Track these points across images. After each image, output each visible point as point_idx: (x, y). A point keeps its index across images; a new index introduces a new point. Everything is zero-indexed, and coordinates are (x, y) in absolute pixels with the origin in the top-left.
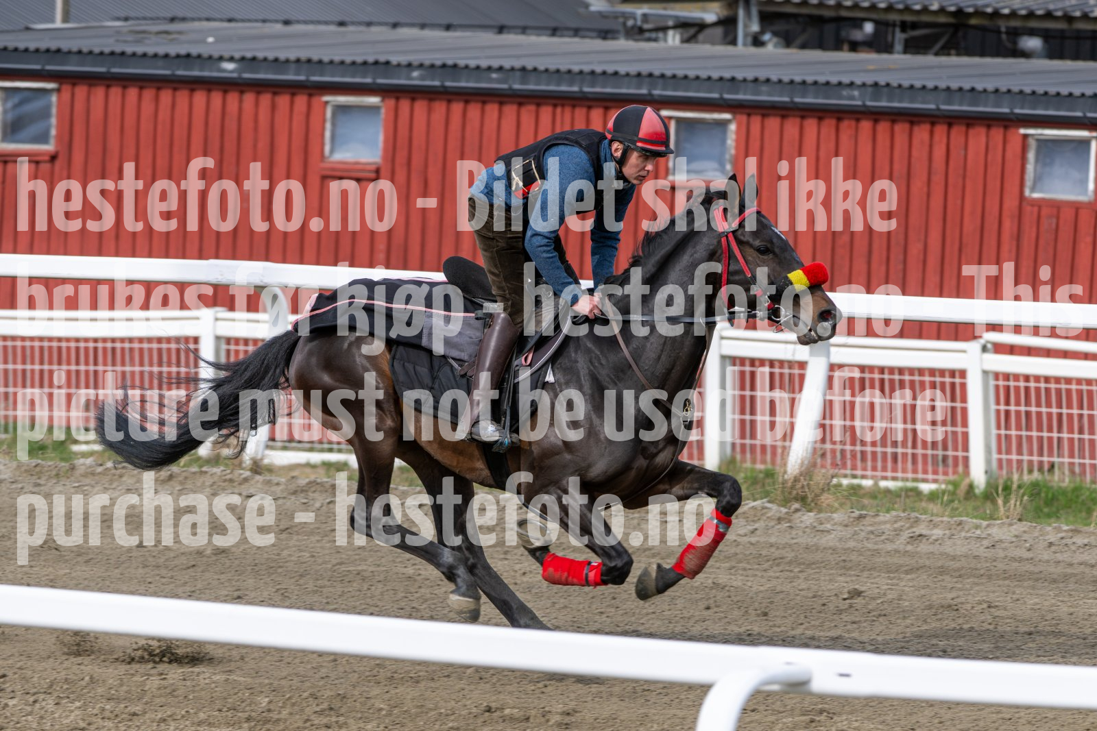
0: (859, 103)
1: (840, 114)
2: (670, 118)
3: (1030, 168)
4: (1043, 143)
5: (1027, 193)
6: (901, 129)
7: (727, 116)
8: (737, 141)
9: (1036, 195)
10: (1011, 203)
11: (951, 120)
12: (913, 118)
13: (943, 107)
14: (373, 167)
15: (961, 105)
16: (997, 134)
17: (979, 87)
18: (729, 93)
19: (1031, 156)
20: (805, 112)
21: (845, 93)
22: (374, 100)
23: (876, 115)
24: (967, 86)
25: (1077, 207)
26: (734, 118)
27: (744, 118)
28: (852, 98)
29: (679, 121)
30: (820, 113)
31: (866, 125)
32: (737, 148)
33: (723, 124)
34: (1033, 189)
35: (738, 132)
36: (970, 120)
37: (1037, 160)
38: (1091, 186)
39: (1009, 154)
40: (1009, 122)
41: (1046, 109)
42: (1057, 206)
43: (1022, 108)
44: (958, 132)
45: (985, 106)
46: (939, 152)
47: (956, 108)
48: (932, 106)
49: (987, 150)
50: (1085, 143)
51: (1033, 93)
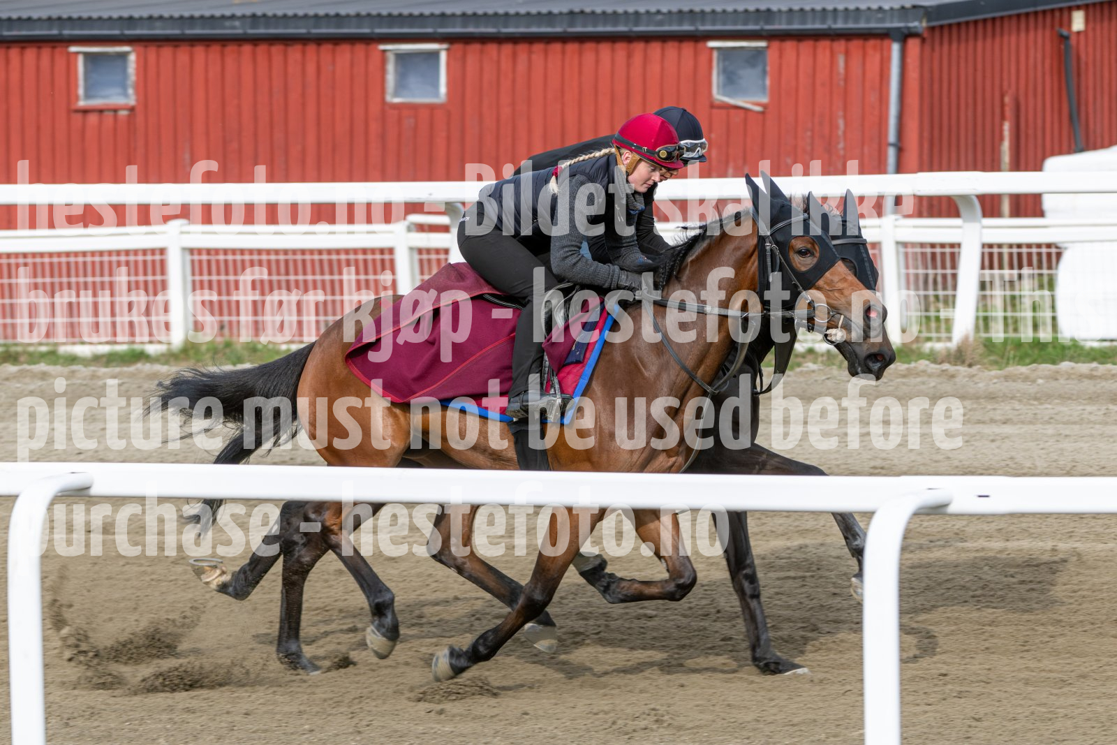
0: (240, 31)
1: (224, 41)
2: (77, 53)
3: (390, 77)
4: (400, 57)
5: (388, 98)
6: (277, 50)
7: (126, 49)
8: (137, 69)
9: (397, 100)
10: (375, 108)
11: (320, 40)
12: (286, 42)
13: (314, 31)
15: (328, 27)
16: (360, 50)
17: (343, 12)
18: (129, 29)
19: (391, 67)
20: (194, 41)
21: (228, 23)
23: (255, 41)
24: (332, 12)
25: (432, 108)
26: (134, 51)
27: (141, 49)
28: (234, 28)
29: (86, 55)
30: (207, 41)
31: (247, 48)
32: (137, 74)
33: (123, 56)
34: (393, 96)
35: (138, 61)
36: (336, 41)
37: (396, 71)
38: (443, 89)
39: (371, 69)
40: (370, 40)
41: (402, 27)
42: (414, 108)
43: (381, 28)
44: (326, 50)
45: (349, 28)
46: (311, 68)
47: (324, 31)
48: (303, 31)
49: (352, 65)
50: (434, 55)
51: (390, 15)
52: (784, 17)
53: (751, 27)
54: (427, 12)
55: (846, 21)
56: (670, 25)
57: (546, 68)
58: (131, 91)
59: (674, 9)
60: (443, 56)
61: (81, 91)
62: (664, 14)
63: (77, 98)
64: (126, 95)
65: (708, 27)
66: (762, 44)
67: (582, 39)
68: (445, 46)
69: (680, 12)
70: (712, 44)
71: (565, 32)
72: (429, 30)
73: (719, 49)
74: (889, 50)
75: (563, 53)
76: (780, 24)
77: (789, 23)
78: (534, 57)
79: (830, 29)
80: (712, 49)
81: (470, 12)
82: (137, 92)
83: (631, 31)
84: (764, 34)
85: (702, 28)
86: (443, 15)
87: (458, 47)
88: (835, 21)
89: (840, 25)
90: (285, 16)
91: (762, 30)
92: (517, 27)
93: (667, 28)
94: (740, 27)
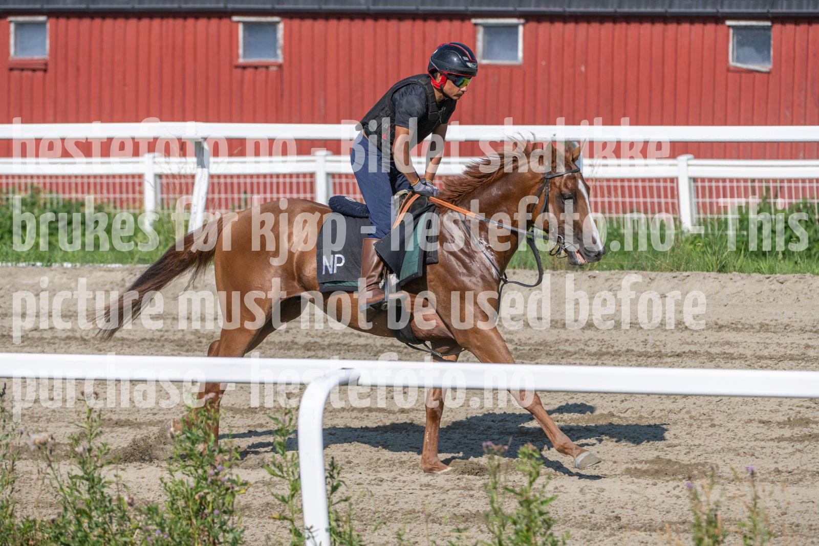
0: (364, 7)
1: (352, 15)
2: (238, 22)
3: (480, 44)
4: (488, 29)
6: (392, 24)
7: (276, 19)
8: (285, 36)
9: (485, 62)
11: (426, 16)
12: (401, 16)
13: (421, 8)
14: (44, 62)
15: (432, 6)
16: (456, 24)
18: (278, 4)
19: (480, 37)
20: (329, 15)
22: (42, 18)
23: (376, 15)
25: (511, 68)
26: (282, 21)
27: (287, 21)
28: (359, 4)
29: (245, 23)
30: (339, 15)
31: (369, 22)
32: (285, 39)
33: (274, 24)
34: (482, 58)
35: (285, 29)
36: (438, 16)
37: (484, 40)
38: (520, 54)
40: (465, 16)
41: (490, 6)
42: (498, 68)
43: (474, 6)
44: (430, 25)
45: (449, 5)
46: (418, 37)
47: (429, 7)
48: (413, 8)
49: (451, 34)
50: (515, 27)
52: (785, 3)
53: (759, 10)
56: (697, 7)
58: (279, 52)
60: (521, 29)
61: (241, 51)
63: (238, 56)
64: (276, 55)
65: (726, 10)
66: (768, 23)
67: (629, 18)
68: (522, 21)
70: (729, 23)
71: (615, 12)
72: (511, 9)
73: (734, 27)
75: (614, 29)
76: (782, 8)
77: (789, 7)
78: (591, 30)
80: (729, 27)
82: (284, 53)
83: (666, 12)
84: (770, 15)
85: (721, 10)
87: (533, 25)
91: (768, 13)
92: (579, 7)
93: (694, 10)
94: (751, 10)
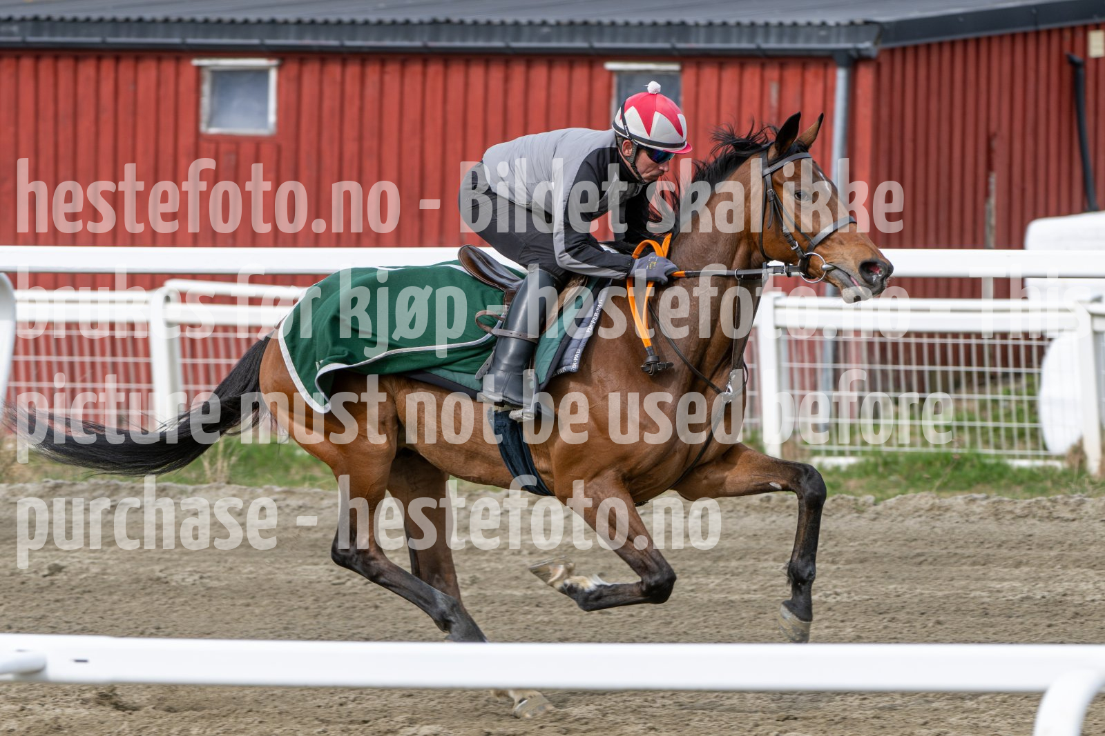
0: (17, 39)
3: (206, 101)
4: (218, 74)
5: (204, 128)
6: (65, 66)
9: (213, 131)
10: (186, 140)
11: (118, 53)
12: (78, 53)
13: (111, 40)
15: (128, 36)
16: (168, 67)
17: (148, 16)
19: (206, 88)
21: (3, 29)
23: (37, 52)
24: (134, 16)
25: (257, 142)
28: (11, 34)
31: (27, 63)
34: (210, 124)
36: (138, 53)
37: (213, 92)
38: (272, 118)
39: (182, 88)
40: (181, 53)
41: (221, 37)
42: (236, 141)
43: (195, 37)
44: (126, 68)
45: (155, 36)
46: (107, 88)
47: (123, 40)
48: (97, 39)
49: (158, 84)
50: (264, 72)
51: (206, 21)
52: (702, 32)
53: (661, 45)
54: (253, 17)
55: (780, 39)
56: (559, 40)
57: (402, 93)
59: (564, 18)
60: (273, 75)
62: (551, 26)
65: (607, 44)
66: (674, 67)
67: (447, 57)
68: (274, 62)
69: (571, 24)
70: (611, 66)
71: (426, 47)
72: (255, 41)
73: (619, 72)
74: (834, 78)
75: (424, 74)
76: (697, 41)
77: (709, 40)
78: (387, 78)
79: (759, 49)
80: (612, 72)
81: (306, 18)
83: (508, 48)
84: (676, 53)
85: (597, 45)
86: (273, 22)
87: (292, 67)
88: (767, 39)
89: (772, 44)
90: (75, 20)
91: (674, 49)
92: (366, 39)
93: (554, 44)
94: (646, 45)
